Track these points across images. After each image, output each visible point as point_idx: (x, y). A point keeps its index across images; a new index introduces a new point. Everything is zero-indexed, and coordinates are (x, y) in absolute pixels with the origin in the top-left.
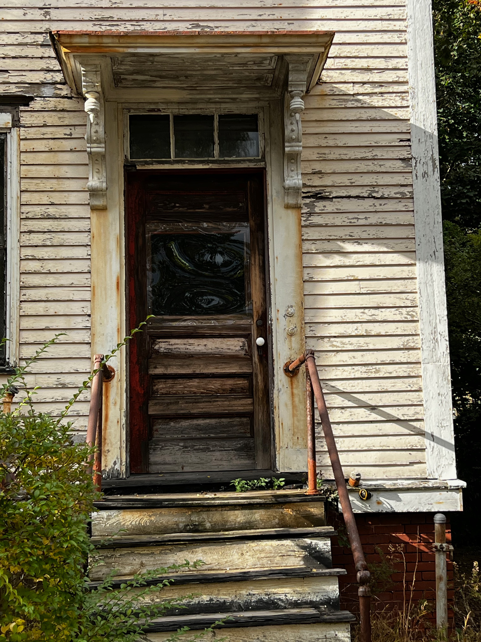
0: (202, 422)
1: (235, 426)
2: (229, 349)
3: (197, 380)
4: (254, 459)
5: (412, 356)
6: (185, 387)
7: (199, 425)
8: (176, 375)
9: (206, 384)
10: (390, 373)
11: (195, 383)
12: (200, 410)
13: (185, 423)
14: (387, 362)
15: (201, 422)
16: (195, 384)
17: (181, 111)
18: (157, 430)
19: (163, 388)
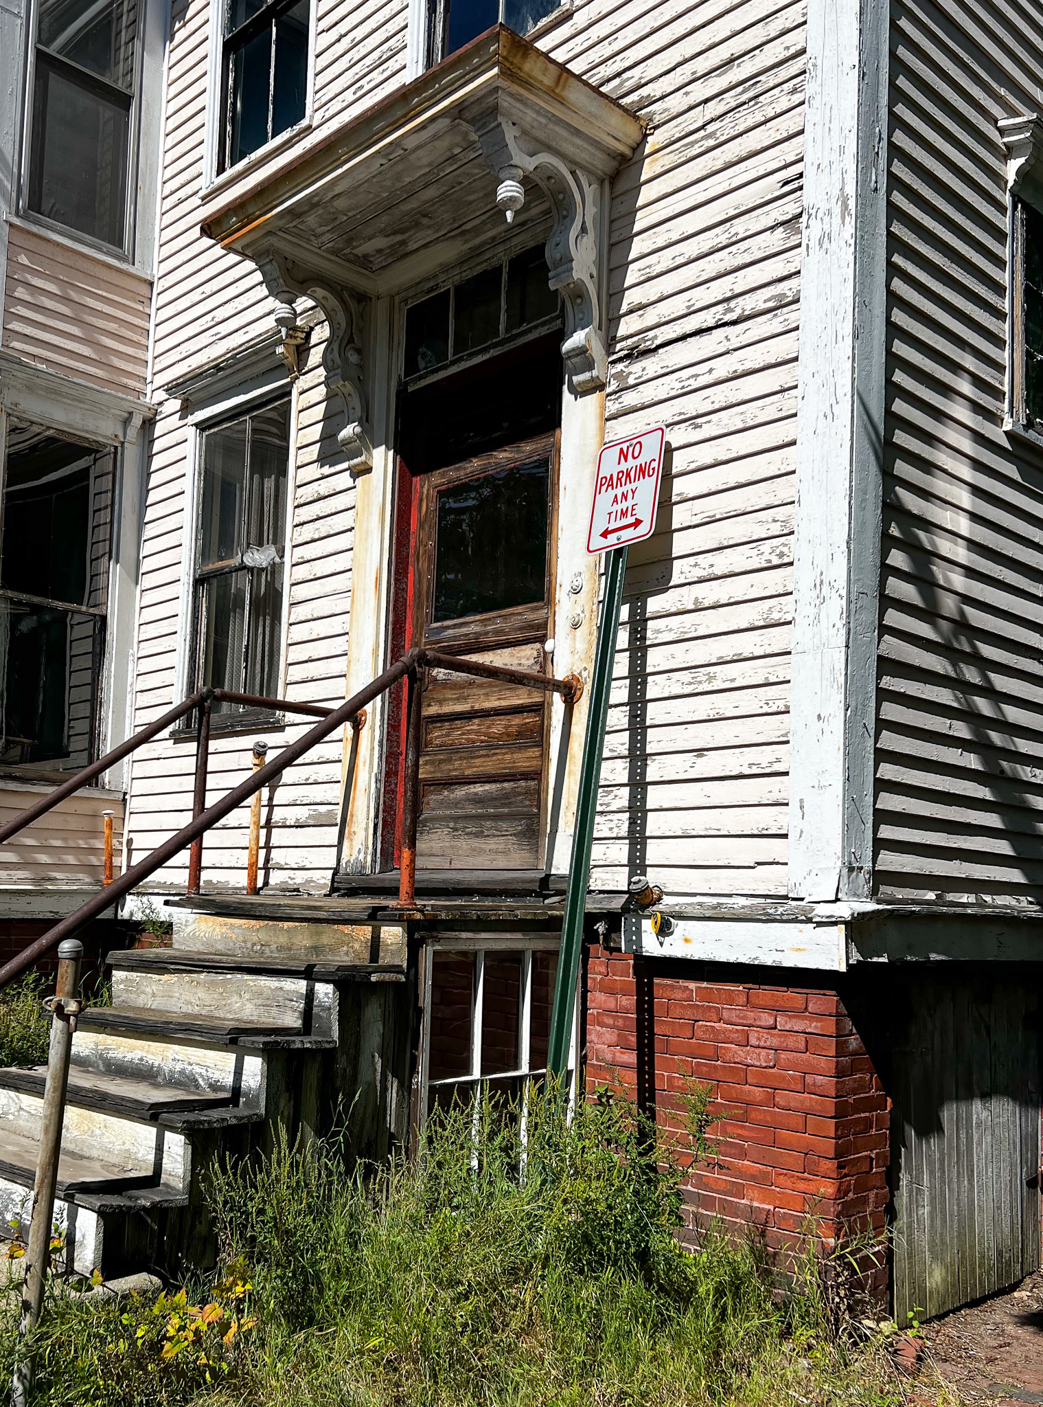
0: (481, 789)
1: (520, 794)
2: (520, 664)
3: (476, 721)
4: (537, 851)
5: (775, 639)
6: (463, 734)
7: (476, 794)
8: (452, 714)
9: (489, 727)
10: (733, 680)
11: (474, 725)
12: (475, 769)
13: (461, 792)
14: (729, 659)
15: (478, 789)
16: (475, 727)
17: (464, 274)
18: (428, 803)
19: (438, 737)
